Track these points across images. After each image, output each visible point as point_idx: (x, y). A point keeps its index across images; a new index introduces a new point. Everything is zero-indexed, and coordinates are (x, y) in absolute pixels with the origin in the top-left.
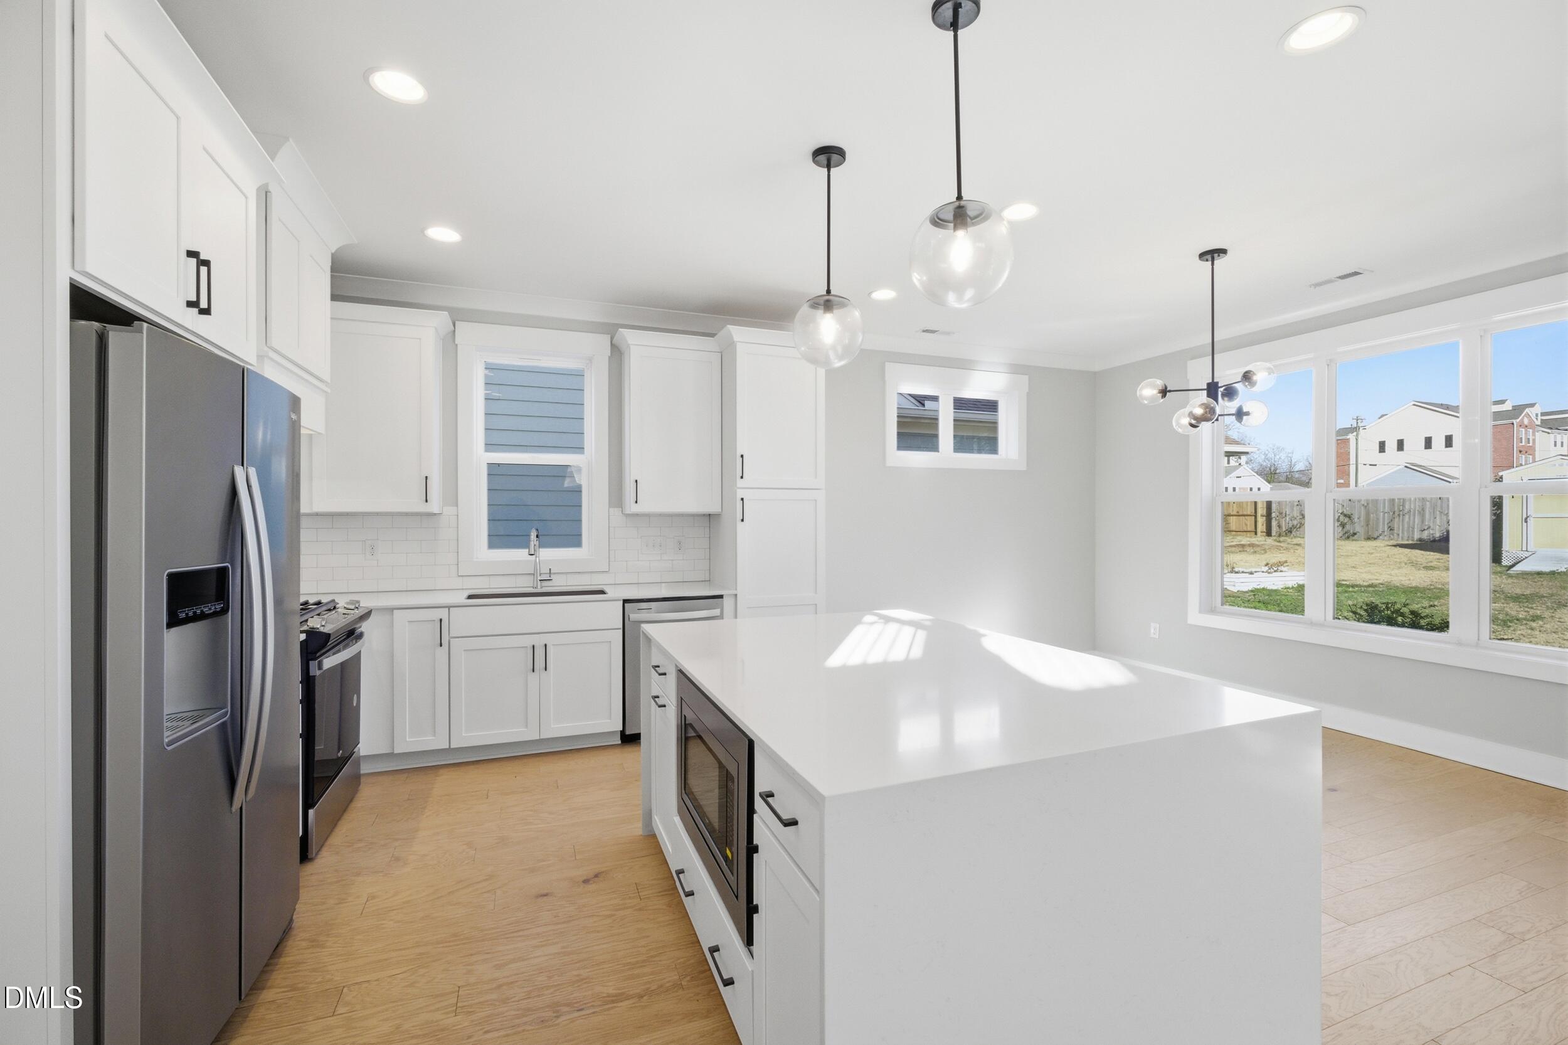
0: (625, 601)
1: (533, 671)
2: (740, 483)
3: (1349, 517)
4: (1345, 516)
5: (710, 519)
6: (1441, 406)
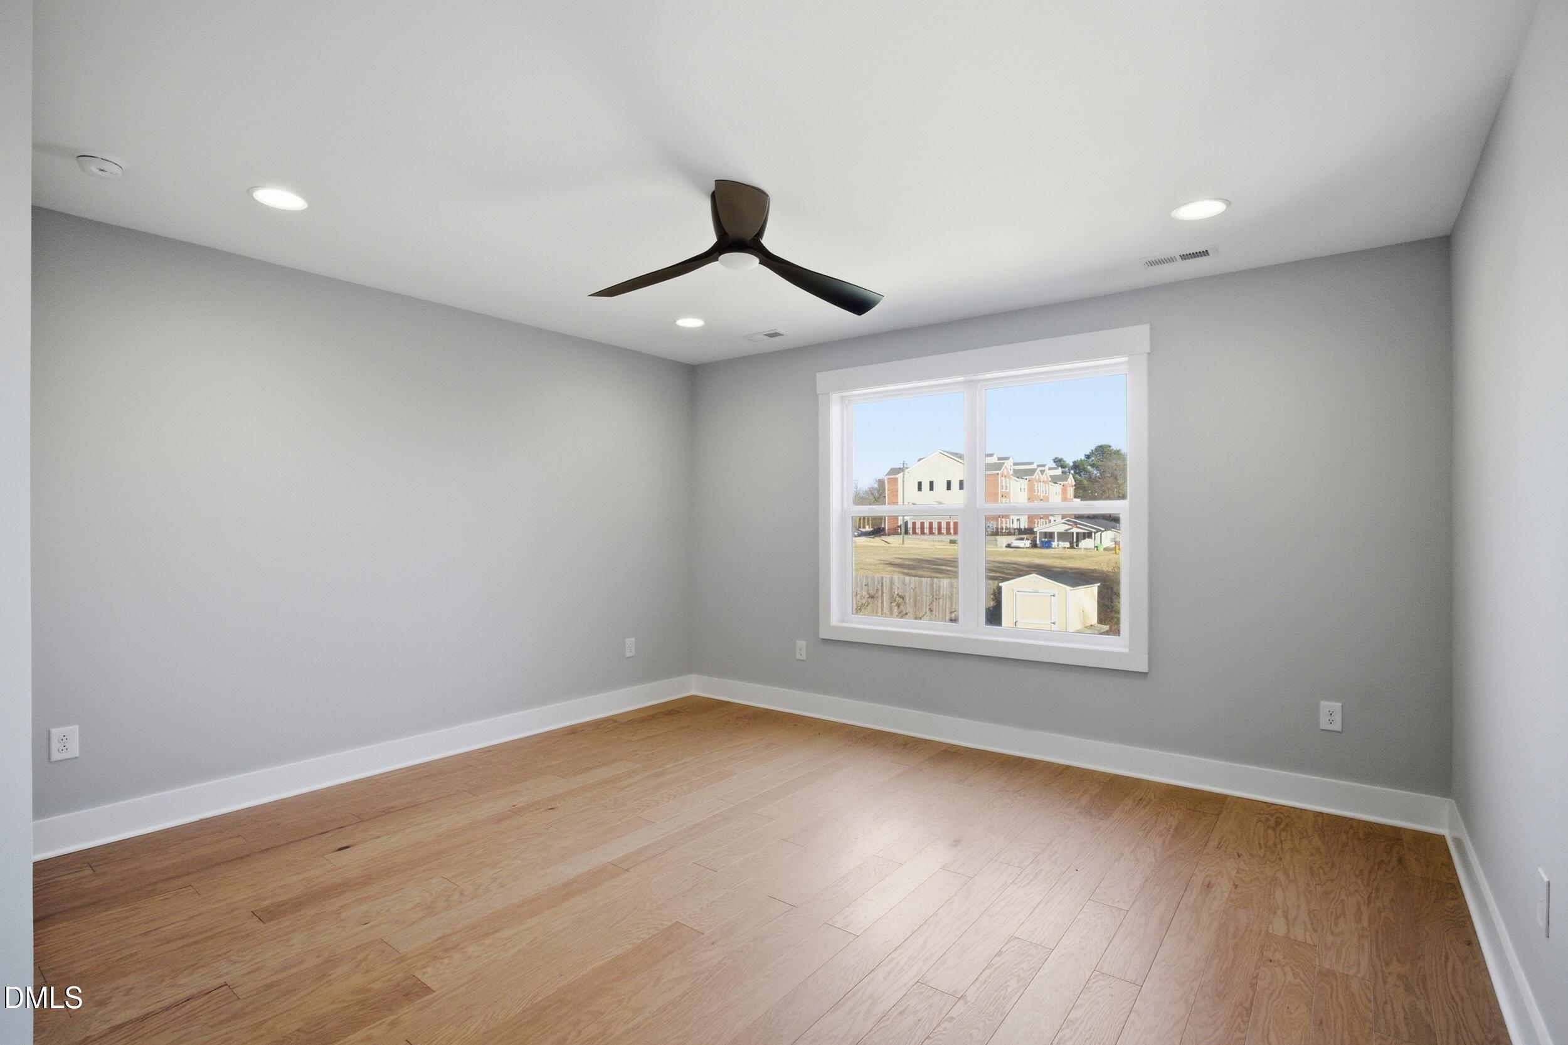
3: (903, 598)
4: (900, 597)
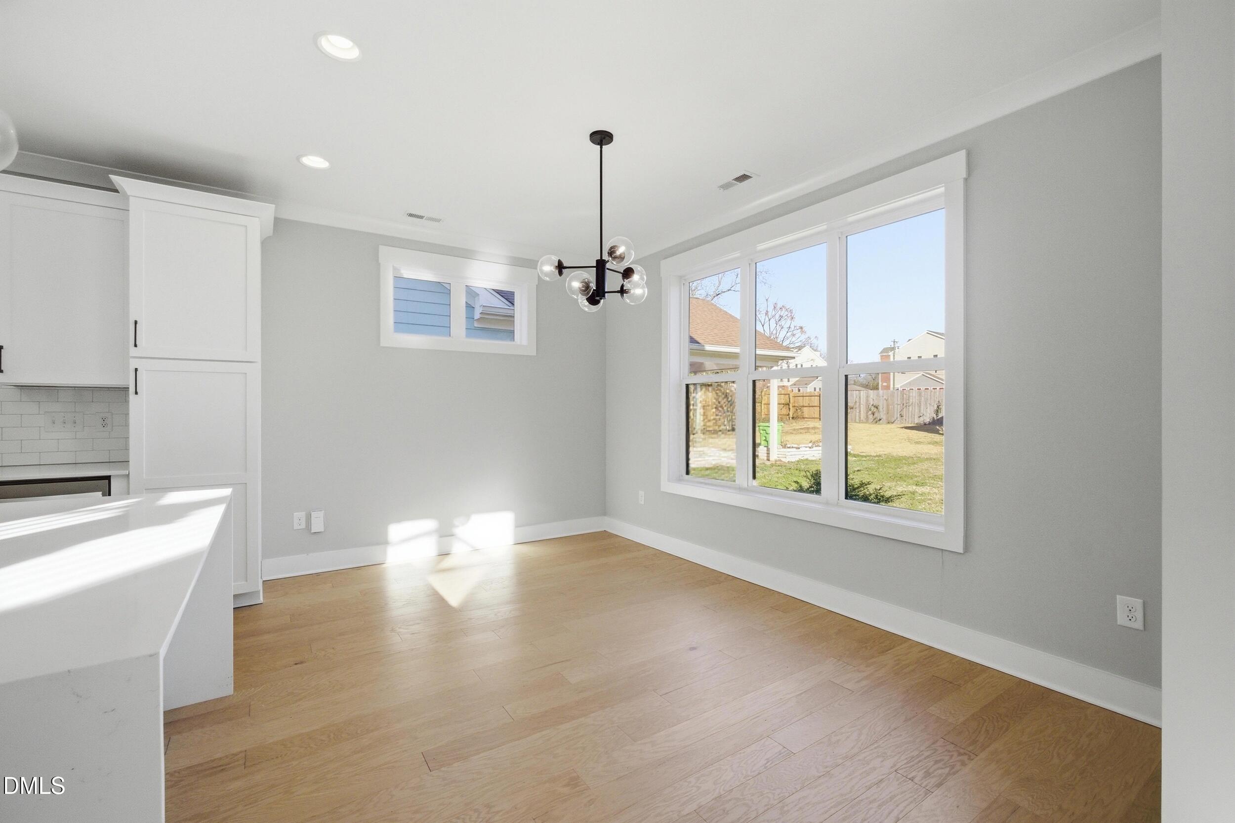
2: (133, 351)
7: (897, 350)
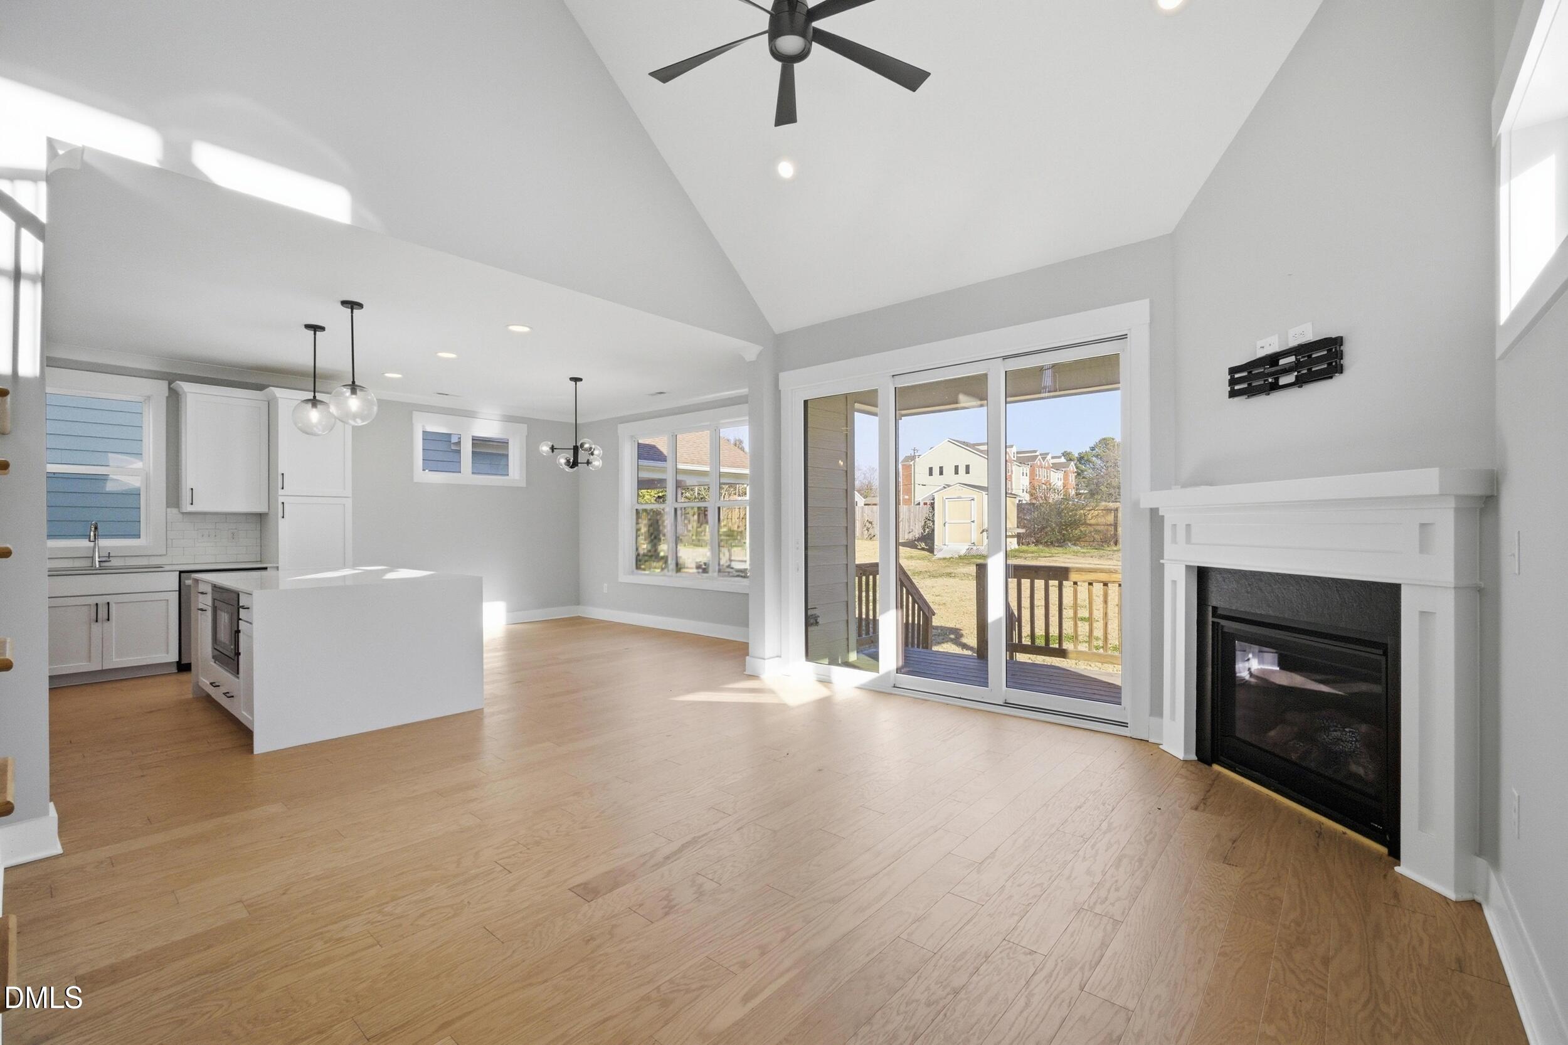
0: (181, 572)
1: (97, 621)
2: (281, 491)
5: (260, 518)
6: (964, 443)
7: (917, 459)
